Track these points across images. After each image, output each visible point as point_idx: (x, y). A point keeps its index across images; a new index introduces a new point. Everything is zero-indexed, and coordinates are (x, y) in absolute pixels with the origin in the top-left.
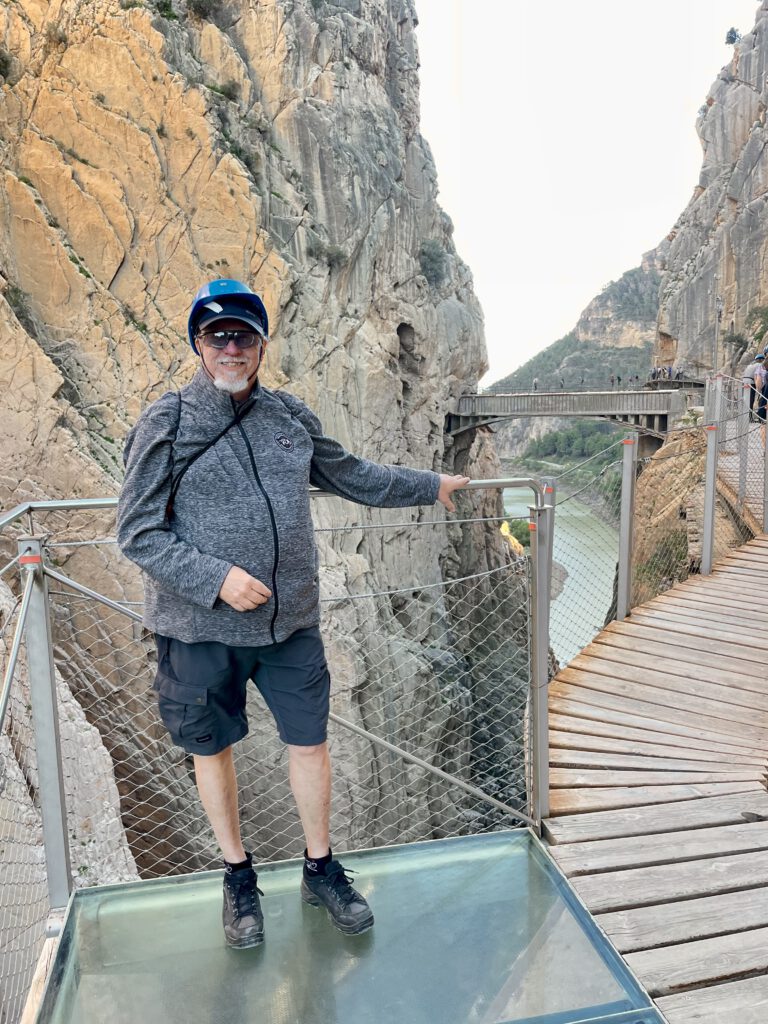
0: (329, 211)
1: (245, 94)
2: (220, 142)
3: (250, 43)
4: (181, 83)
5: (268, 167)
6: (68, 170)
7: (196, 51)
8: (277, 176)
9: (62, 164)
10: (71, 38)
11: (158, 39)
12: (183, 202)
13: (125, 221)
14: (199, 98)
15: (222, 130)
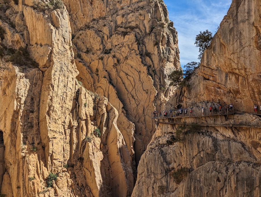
0: (163, 83)
1: (152, 66)
2: (148, 74)
3: (153, 59)
4: (143, 66)
5: (155, 77)
6: (126, 76)
7: (146, 60)
8: (156, 78)
9: (125, 76)
10: (128, 58)
11: (140, 60)
12: (142, 82)
13: (133, 84)
14: (145, 68)
15: (148, 72)
